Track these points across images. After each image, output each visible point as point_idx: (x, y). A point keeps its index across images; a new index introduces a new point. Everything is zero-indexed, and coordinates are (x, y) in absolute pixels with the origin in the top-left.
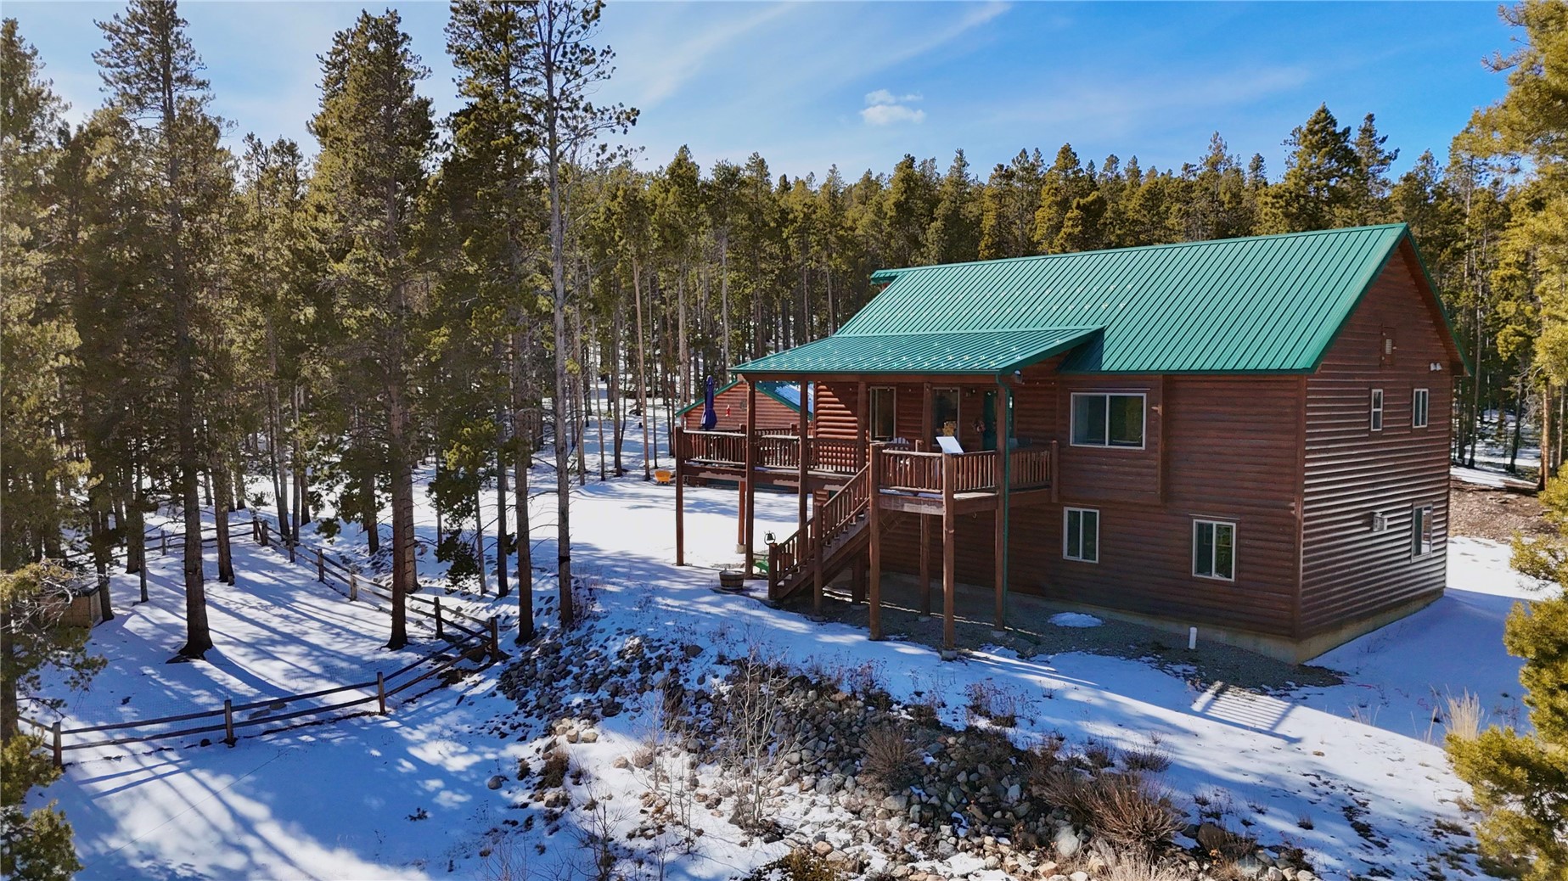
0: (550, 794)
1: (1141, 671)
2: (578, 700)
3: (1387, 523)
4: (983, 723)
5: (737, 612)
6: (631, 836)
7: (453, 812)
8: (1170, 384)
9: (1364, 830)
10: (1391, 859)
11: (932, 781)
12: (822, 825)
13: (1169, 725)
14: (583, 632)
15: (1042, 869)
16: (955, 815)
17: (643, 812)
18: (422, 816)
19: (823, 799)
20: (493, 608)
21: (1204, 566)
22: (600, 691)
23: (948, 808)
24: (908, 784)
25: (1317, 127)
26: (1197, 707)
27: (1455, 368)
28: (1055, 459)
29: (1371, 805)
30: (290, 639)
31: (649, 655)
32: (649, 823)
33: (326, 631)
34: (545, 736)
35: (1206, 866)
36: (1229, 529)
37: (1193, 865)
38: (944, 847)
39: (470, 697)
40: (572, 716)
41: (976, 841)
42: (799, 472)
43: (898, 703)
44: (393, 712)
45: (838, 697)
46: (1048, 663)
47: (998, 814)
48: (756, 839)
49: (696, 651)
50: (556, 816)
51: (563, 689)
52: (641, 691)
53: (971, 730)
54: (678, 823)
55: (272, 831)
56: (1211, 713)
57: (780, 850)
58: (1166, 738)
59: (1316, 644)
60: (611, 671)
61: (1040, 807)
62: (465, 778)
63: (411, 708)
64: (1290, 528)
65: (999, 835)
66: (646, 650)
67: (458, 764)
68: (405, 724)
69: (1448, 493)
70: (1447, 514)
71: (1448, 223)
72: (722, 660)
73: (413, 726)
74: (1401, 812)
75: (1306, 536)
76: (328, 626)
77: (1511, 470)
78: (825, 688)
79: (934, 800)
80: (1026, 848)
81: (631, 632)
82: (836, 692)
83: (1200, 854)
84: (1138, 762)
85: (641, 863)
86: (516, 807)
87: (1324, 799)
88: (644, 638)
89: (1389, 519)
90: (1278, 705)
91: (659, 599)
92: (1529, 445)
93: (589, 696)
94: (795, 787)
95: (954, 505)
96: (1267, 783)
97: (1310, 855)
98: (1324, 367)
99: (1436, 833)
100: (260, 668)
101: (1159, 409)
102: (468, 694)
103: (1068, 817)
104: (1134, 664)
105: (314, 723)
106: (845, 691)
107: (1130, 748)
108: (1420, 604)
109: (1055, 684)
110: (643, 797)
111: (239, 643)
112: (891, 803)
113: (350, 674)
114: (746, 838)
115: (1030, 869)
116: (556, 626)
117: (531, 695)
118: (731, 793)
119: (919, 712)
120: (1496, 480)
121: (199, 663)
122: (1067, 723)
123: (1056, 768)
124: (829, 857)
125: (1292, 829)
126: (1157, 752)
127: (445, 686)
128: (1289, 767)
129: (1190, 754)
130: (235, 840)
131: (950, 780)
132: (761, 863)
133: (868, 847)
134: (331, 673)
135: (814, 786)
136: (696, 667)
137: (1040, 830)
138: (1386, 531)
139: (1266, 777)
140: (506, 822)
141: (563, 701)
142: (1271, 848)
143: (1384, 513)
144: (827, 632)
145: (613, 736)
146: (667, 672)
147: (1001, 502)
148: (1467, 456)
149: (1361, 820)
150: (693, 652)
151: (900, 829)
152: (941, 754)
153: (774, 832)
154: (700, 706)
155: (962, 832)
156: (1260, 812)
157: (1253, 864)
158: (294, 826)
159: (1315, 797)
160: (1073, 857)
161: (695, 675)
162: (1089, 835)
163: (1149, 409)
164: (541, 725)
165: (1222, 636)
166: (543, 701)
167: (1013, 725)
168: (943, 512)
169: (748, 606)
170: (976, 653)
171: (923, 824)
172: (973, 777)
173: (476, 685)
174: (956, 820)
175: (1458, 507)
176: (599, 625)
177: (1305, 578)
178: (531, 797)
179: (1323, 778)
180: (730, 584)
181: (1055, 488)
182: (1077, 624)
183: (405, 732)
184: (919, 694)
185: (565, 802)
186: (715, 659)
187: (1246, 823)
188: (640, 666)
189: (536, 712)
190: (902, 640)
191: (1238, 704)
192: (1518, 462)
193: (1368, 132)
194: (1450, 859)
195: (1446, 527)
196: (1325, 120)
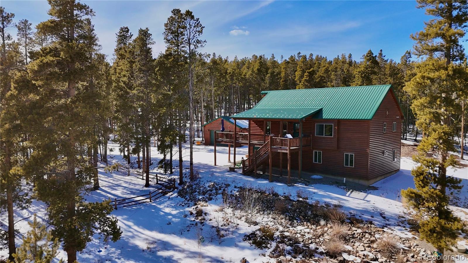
0: (200, 218)
1: (333, 187)
2: (200, 197)
3: (387, 154)
4: (301, 199)
5: (235, 176)
6: (222, 226)
7: (177, 223)
8: (339, 122)
9: (384, 218)
10: (390, 222)
11: (291, 211)
12: (267, 222)
13: (342, 199)
14: (198, 181)
15: (318, 228)
16: (297, 218)
17: (223, 221)
18: (170, 224)
19: (266, 216)
20: (170, 177)
21: (347, 164)
22: (206, 195)
23: (295, 217)
24: (286, 212)
25: (369, 55)
26: (347, 195)
27: (402, 117)
28: (311, 139)
29: (385, 213)
30: (118, 185)
31: (217, 186)
32: (225, 223)
33: (126, 183)
34: (194, 206)
35: (352, 225)
36: (352, 155)
37: (350, 225)
38: (295, 225)
39: (171, 198)
40: (200, 201)
41: (302, 223)
42: (248, 142)
43: (280, 195)
44: (153, 201)
45: (266, 194)
46: (312, 186)
47: (306, 218)
48: (251, 225)
49: (229, 185)
50: (203, 223)
51: (196, 195)
52: (217, 195)
53: (298, 201)
54: (232, 223)
55: (136, 228)
56: (350, 196)
57: (258, 227)
58: (341, 201)
59: (372, 181)
60: (208, 190)
61: (316, 216)
62: (177, 216)
63: (158, 200)
64: (366, 155)
65: (307, 222)
66: (216, 185)
67: (174, 212)
68: (157, 204)
69: (400, 147)
70: (400, 151)
71: (400, 79)
72: (235, 187)
73: (160, 204)
74: (391, 214)
75: (370, 157)
76: (126, 182)
77: (416, 140)
78: (262, 193)
79: (292, 215)
80: (314, 224)
81: (210, 181)
82: (266, 193)
83: (352, 223)
84: (335, 206)
85: (226, 231)
86: (192, 221)
87: (376, 212)
88: (214, 182)
89: (388, 153)
90: (365, 194)
91: (215, 174)
92: (419, 134)
93: (203, 196)
94: (259, 214)
95: (290, 150)
96: (363, 209)
97: (373, 222)
98: (374, 118)
99: (399, 218)
100: (113, 192)
101: (336, 128)
102: (170, 197)
103: (322, 217)
104: (332, 186)
105: (134, 204)
106: (267, 193)
107: (334, 204)
108: (395, 172)
109: (315, 191)
110: (222, 218)
111: (106, 187)
112: (282, 216)
113: (138, 193)
114: (249, 225)
115: (315, 228)
116: (189, 180)
117: (187, 197)
118: (243, 216)
119: (285, 197)
120: (412, 143)
121: (98, 191)
122: (320, 199)
123: (318, 208)
124: (270, 228)
125: (370, 218)
126: (340, 204)
127: (164, 195)
128: (368, 206)
129: (347, 205)
130: (128, 230)
131: (295, 211)
132: (254, 230)
133: (279, 226)
134: (133, 193)
135: (263, 214)
136: (229, 189)
137: (316, 220)
138: (387, 156)
139: (363, 208)
140: (191, 224)
141: (197, 198)
142: (366, 221)
143: (387, 151)
144: (258, 180)
145: (212, 205)
146: (222, 190)
147: (300, 149)
148: (405, 137)
149: (383, 216)
150: (228, 185)
151: (285, 222)
152: (292, 206)
153: (256, 224)
154: (232, 198)
155: (299, 222)
156: (363, 215)
157: (362, 224)
158: (141, 227)
159: (374, 212)
160: (324, 225)
161: (230, 191)
162: (327, 221)
163: (334, 128)
164: (193, 203)
165: (351, 180)
166: (191, 198)
167: (308, 199)
168: (288, 152)
169: (237, 175)
170: (295, 185)
171: (290, 220)
172: (300, 210)
173: (172, 195)
174: (297, 219)
175: (403, 150)
176: (202, 180)
177: (370, 166)
178: (195, 219)
179: (375, 208)
180: (232, 170)
181: (311, 146)
182: (317, 178)
183: (158, 206)
184: (285, 193)
185: (204, 219)
186: (234, 187)
187: (360, 217)
188: (215, 189)
189: (190, 200)
190: (277, 182)
191: (356, 194)
192: (417, 138)
193: (381, 54)
194: (402, 222)
195: (400, 155)
196: (370, 53)
